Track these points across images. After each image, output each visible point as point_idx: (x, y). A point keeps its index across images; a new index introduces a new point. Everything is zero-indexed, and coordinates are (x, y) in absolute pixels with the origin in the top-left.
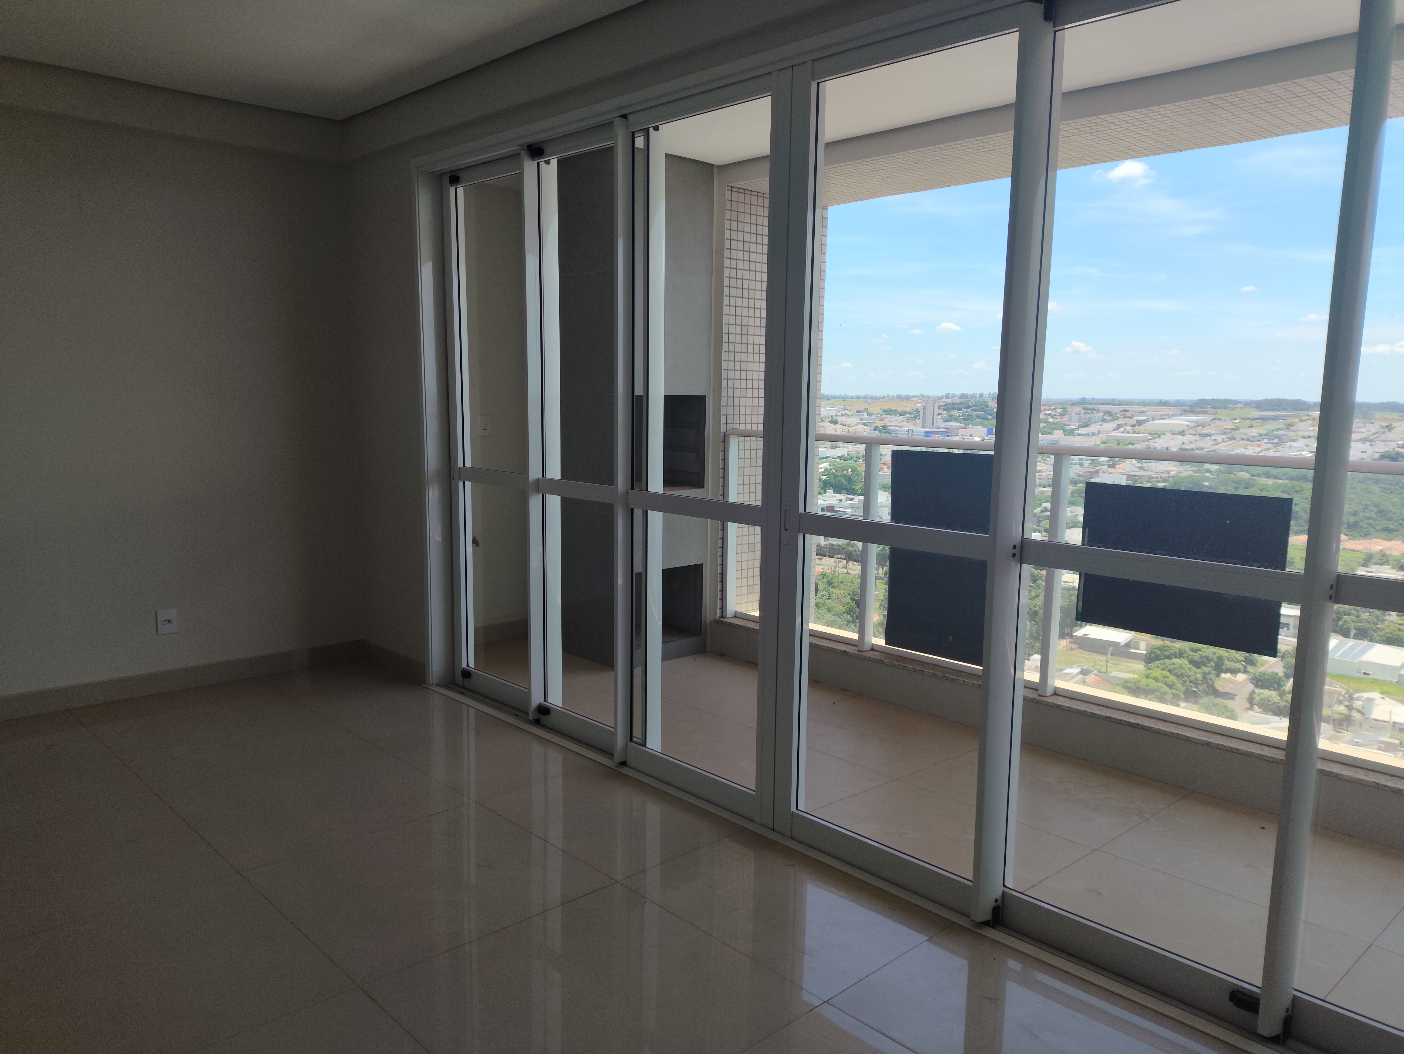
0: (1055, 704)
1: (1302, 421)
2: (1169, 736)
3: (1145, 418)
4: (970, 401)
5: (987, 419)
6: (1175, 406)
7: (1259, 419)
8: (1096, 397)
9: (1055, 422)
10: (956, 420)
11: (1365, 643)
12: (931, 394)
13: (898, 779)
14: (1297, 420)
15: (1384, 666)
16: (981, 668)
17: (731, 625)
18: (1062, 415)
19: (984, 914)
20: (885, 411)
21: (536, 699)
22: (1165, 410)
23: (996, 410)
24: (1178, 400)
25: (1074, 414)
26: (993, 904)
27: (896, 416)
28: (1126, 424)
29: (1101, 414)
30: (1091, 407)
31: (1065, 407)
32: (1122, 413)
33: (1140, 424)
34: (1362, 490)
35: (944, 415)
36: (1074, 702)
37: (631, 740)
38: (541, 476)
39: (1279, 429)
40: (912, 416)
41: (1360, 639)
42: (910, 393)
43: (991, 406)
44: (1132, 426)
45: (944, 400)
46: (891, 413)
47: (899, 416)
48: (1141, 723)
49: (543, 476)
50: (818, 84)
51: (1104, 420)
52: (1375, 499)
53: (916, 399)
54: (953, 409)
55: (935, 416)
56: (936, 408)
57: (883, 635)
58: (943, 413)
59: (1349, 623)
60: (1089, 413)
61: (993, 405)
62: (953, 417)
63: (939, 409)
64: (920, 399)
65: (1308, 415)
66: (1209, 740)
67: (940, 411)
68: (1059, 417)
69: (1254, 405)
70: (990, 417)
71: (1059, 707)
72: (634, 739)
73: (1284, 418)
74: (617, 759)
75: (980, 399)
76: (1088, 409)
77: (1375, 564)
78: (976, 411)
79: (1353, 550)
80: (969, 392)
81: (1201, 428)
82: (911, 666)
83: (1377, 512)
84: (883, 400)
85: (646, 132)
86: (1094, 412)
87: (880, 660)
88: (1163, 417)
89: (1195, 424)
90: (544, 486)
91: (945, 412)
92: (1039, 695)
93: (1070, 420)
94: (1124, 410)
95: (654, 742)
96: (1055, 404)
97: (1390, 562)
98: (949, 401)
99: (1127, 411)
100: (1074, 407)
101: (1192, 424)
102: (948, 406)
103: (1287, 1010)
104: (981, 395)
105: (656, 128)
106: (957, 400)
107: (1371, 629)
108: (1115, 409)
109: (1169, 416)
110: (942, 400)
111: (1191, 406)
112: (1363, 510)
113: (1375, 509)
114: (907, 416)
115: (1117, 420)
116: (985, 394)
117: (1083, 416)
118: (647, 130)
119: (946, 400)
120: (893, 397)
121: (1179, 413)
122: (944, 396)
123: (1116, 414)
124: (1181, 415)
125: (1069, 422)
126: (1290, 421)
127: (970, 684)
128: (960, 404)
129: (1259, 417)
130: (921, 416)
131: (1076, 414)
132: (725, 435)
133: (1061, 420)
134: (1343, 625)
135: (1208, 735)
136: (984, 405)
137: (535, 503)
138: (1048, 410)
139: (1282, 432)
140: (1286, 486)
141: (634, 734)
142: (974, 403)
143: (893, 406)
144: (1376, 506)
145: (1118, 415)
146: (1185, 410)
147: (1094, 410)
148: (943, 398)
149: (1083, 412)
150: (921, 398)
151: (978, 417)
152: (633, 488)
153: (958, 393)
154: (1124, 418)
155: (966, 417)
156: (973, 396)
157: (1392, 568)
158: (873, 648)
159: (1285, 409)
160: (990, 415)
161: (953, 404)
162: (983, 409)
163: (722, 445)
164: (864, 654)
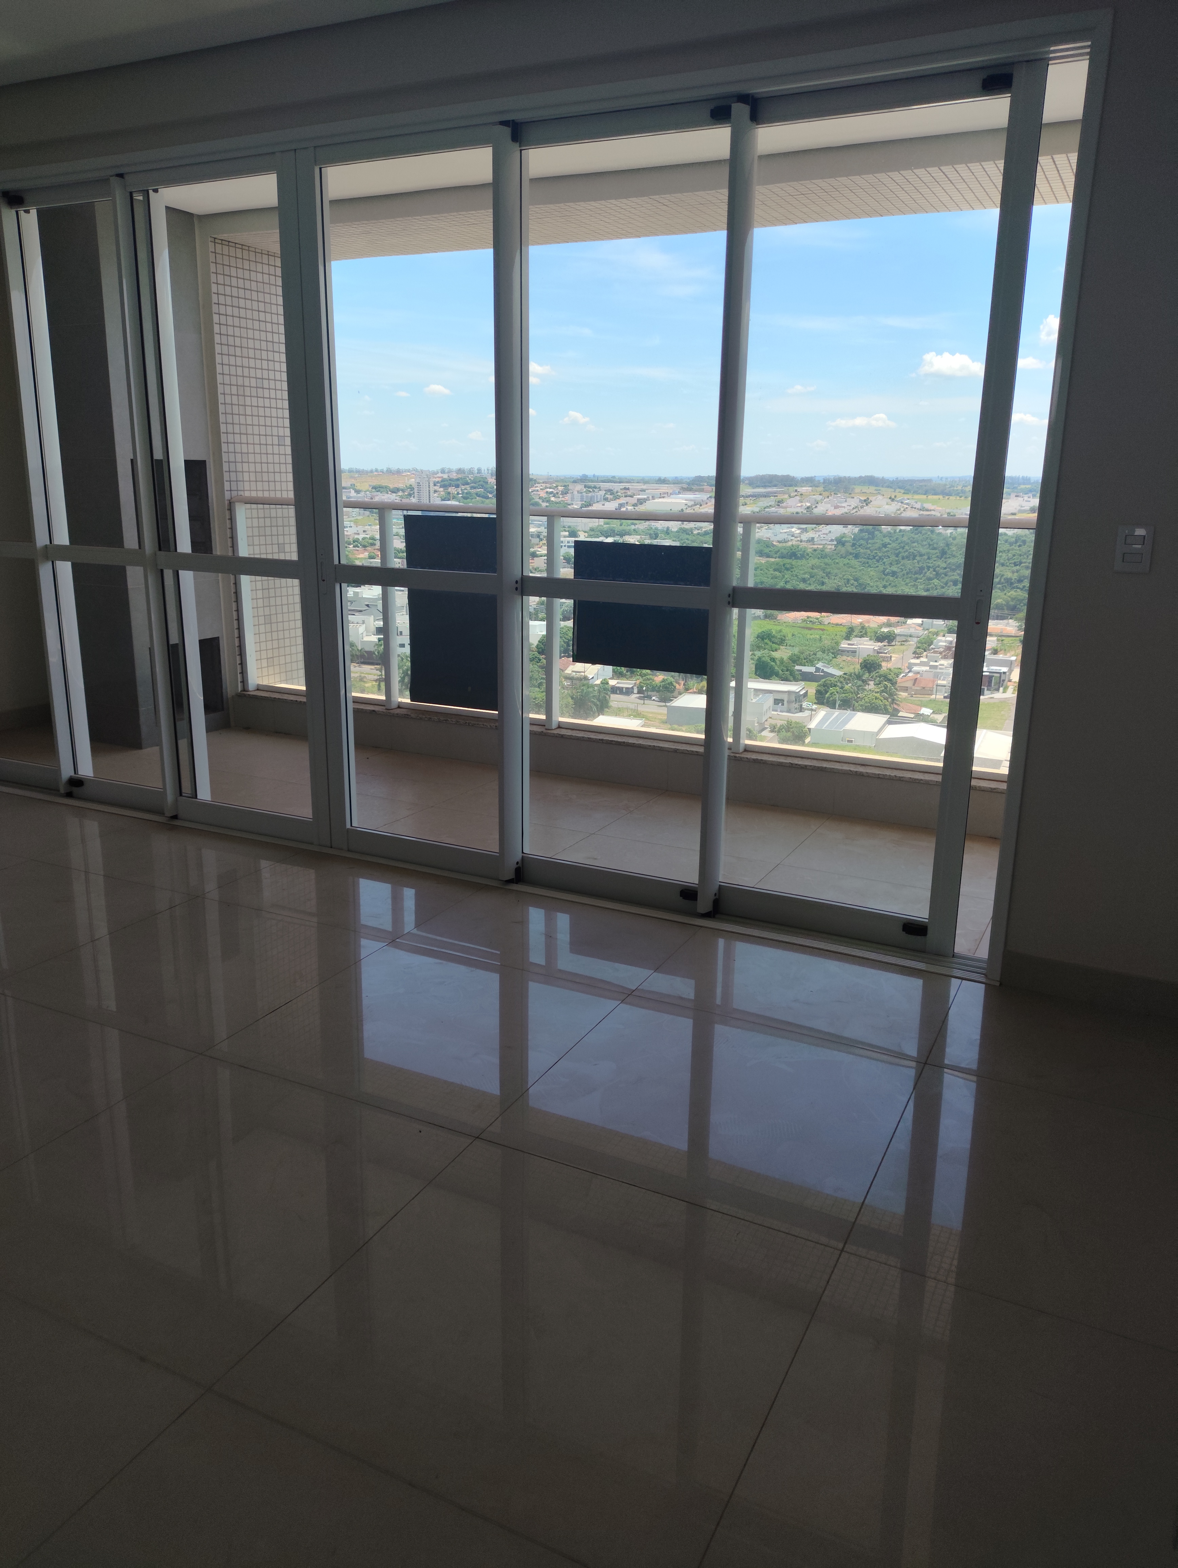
0: (560, 734)
1: (790, 497)
2: (648, 748)
3: (646, 497)
4: (468, 477)
5: (487, 498)
6: (674, 484)
7: (752, 496)
8: (597, 474)
9: (558, 501)
10: (454, 498)
11: (849, 712)
12: (425, 469)
13: (432, 807)
14: (786, 496)
15: (864, 732)
16: (497, 712)
17: (255, 697)
18: (565, 493)
19: (511, 875)
20: (374, 488)
21: (67, 772)
22: (664, 488)
23: (495, 487)
24: (676, 477)
25: (575, 493)
26: (515, 866)
27: (388, 493)
28: (627, 503)
29: (602, 493)
30: (592, 484)
31: (567, 484)
32: (623, 492)
33: (641, 504)
34: (844, 565)
35: (441, 493)
36: (574, 731)
37: (181, 795)
38: (48, 543)
39: (770, 506)
40: (406, 494)
41: (844, 709)
42: (402, 467)
43: (490, 483)
44: (633, 505)
45: (440, 475)
46: (382, 490)
47: (391, 494)
48: (626, 741)
49: (51, 543)
50: (320, 169)
51: (606, 499)
52: (855, 573)
53: (408, 473)
54: (450, 485)
55: (431, 494)
56: (432, 485)
57: (408, 693)
58: (440, 490)
59: (835, 695)
60: (590, 492)
61: (492, 481)
62: (451, 495)
63: (435, 485)
64: (413, 474)
65: (796, 491)
66: (677, 748)
67: (436, 488)
68: (561, 496)
69: (747, 482)
70: (490, 496)
71: (562, 736)
72: (184, 794)
73: (775, 494)
74: (169, 814)
75: (479, 475)
76: (589, 487)
77: (856, 636)
78: (475, 488)
79: (837, 625)
80: (466, 466)
81: (698, 506)
82: (436, 718)
83: (857, 586)
84: (372, 474)
85: (146, 194)
86: (596, 490)
87: (407, 715)
88: (662, 495)
89: (693, 503)
90: (53, 553)
91: (442, 489)
92: (546, 729)
93: (573, 499)
94: (625, 489)
95: (204, 793)
96: (556, 481)
97: (869, 634)
98: (445, 476)
99: (628, 489)
100: (575, 484)
101: (690, 503)
102: (445, 483)
103: (715, 894)
104: (479, 471)
105: (156, 191)
106: (454, 476)
107: (853, 699)
108: (617, 487)
109: (668, 495)
110: (438, 475)
111: (689, 484)
112: (845, 584)
113: (856, 583)
114: (400, 493)
115: (619, 499)
116: (483, 469)
117: (584, 494)
118: (146, 192)
119: (442, 475)
120: (382, 471)
121: (677, 491)
122: (440, 471)
123: (617, 492)
124: (679, 493)
125: (572, 501)
126: (780, 497)
127: (489, 727)
128: (458, 480)
129: (752, 494)
130: (416, 494)
131: (578, 492)
132: (230, 503)
133: (563, 499)
134: (829, 698)
135: (676, 744)
136: (484, 482)
137: (44, 571)
138: (550, 488)
139: (773, 509)
140: (777, 564)
141: (183, 791)
142: (472, 479)
143: (384, 482)
144: (856, 580)
145: (619, 494)
146: (682, 488)
147: (595, 487)
148: (438, 473)
149: (585, 490)
150: (414, 472)
151: (478, 495)
152: (160, 549)
153: (455, 467)
154: (626, 496)
155: (465, 495)
156: (471, 471)
157: (870, 639)
158: (400, 706)
159: (775, 486)
160: (491, 493)
161: (450, 480)
162: (482, 487)
163: (227, 513)
164: (391, 711)
